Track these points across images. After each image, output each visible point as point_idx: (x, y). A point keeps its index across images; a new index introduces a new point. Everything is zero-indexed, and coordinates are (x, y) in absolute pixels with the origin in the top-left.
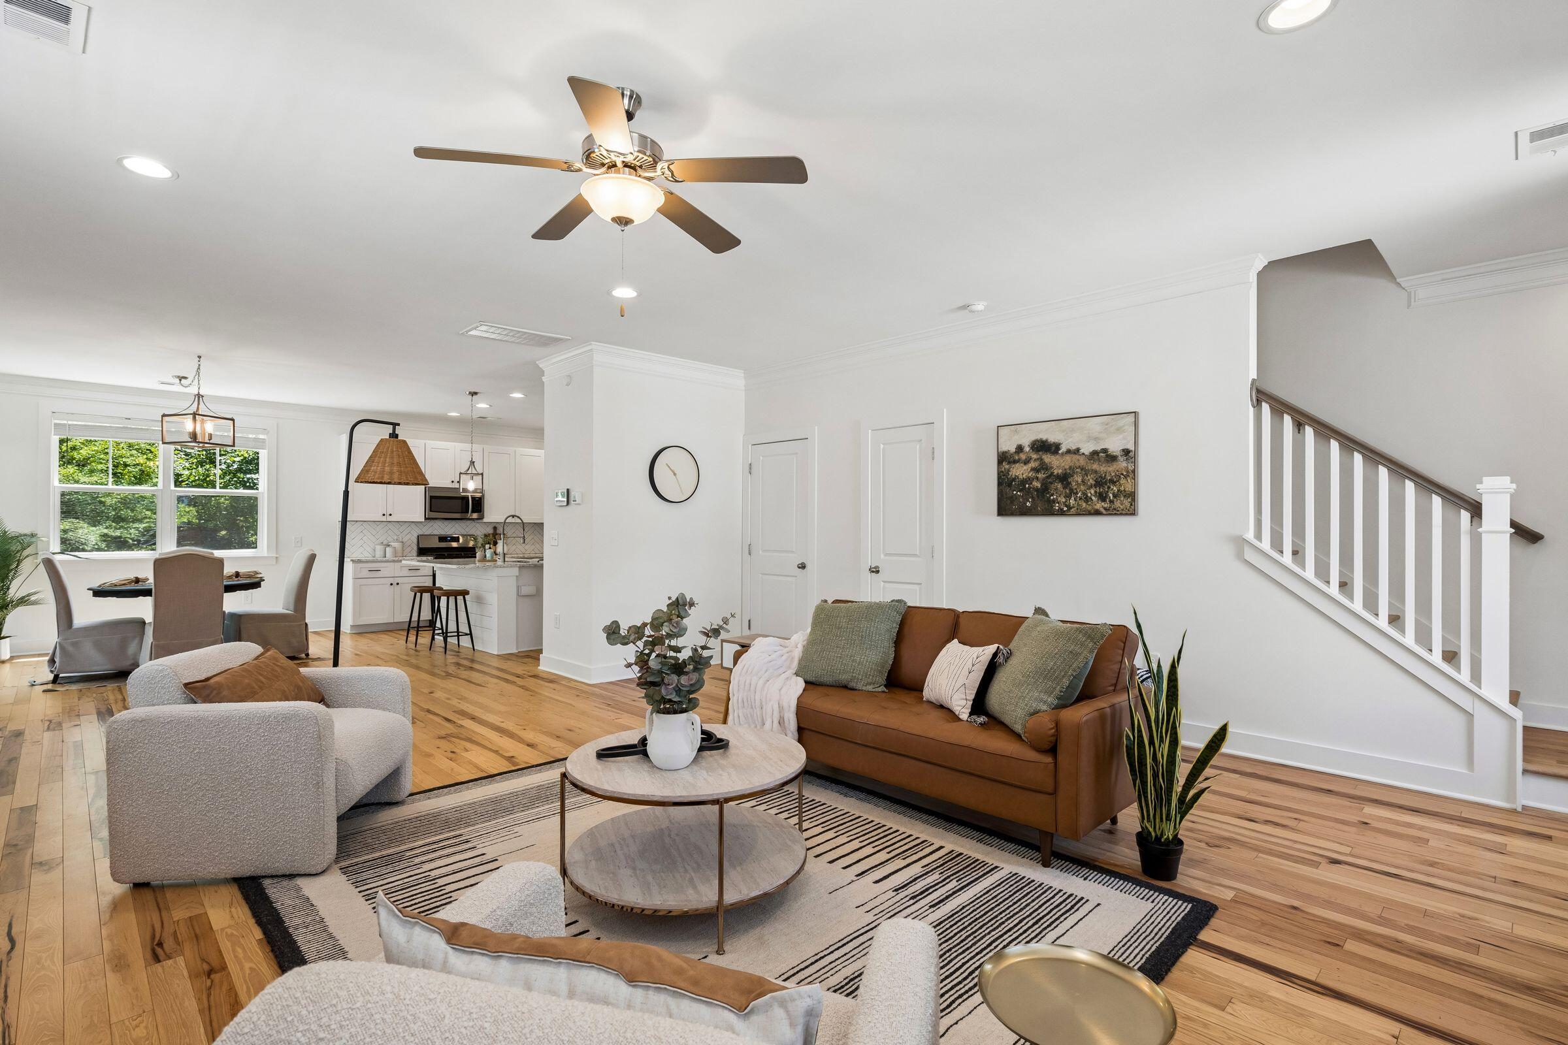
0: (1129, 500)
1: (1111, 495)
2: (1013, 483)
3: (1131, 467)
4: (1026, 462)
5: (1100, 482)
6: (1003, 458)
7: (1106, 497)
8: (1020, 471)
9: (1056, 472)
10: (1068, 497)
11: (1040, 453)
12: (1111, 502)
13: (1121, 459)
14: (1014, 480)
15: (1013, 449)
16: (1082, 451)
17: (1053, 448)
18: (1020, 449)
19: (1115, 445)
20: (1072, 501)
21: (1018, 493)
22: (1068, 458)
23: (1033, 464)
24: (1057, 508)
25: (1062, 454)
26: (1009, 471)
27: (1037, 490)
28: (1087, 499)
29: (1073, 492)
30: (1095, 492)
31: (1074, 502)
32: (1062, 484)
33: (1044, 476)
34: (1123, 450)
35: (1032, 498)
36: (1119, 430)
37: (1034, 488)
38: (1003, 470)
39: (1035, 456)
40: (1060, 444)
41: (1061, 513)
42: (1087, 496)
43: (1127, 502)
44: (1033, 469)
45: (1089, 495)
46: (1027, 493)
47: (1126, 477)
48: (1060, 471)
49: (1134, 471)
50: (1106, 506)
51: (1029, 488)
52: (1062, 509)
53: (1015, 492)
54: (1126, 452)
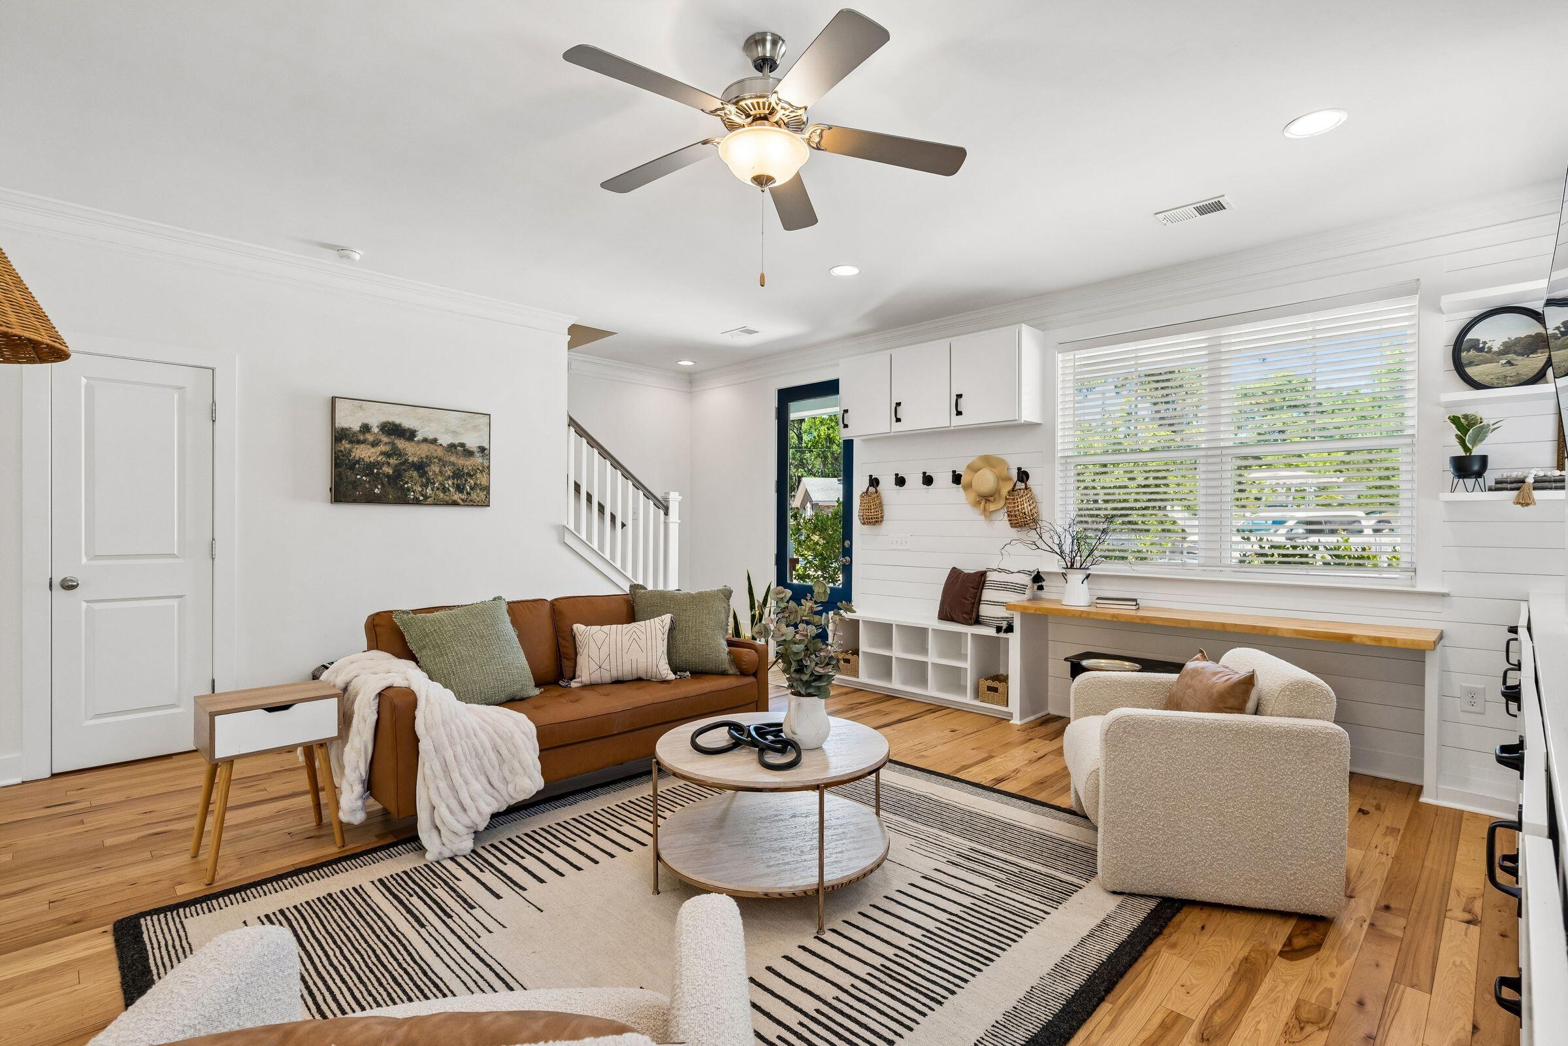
0: (485, 493)
1: (468, 488)
2: (357, 466)
3: (486, 464)
4: (375, 444)
5: (458, 474)
6: (340, 436)
7: (463, 489)
8: (365, 453)
9: (411, 460)
10: (425, 486)
11: (393, 437)
12: (468, 494)
13: (477, 455)
14: (358, 462)
15: (356, 427)
16: (439, 442)
17: (408, 434)
18: (366, 428)
19: (472, 442)
20: (429, 491)
21: (364, 478)
22: (425, 446)
23: (382, 448)
24: (412, 497)
25: (418, 442)
26: (350, 451)
27: (388, 476)
28: (445, 490)
29: (429, 482)
30: (453, 483)
31: (431, 492)
32: (418, 472)
33: (397, 462)
34: (480, 447)
35: (382, 484)
36: (476, 428)
37: (384, 474)
38: (342, 449)
39: (385, 439)
40: (415, 431)
41: (416, 502)
42: (445, 487)
43: (482, 495)
44: (382, 453)
45: (447, 486)
46: (376, 478)
47: (481, 472)
48: (416, 459)
49: (489, 467)
50: (463, 497)
51: (378, 473)
52: (418, 498)
53: (358, 477)
54: (482, 449)
